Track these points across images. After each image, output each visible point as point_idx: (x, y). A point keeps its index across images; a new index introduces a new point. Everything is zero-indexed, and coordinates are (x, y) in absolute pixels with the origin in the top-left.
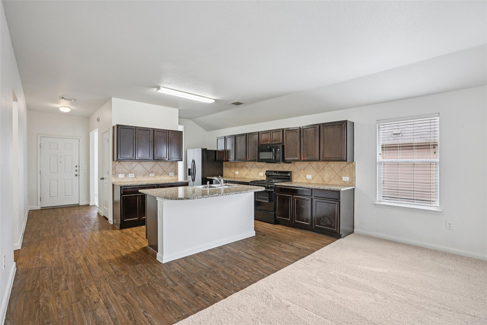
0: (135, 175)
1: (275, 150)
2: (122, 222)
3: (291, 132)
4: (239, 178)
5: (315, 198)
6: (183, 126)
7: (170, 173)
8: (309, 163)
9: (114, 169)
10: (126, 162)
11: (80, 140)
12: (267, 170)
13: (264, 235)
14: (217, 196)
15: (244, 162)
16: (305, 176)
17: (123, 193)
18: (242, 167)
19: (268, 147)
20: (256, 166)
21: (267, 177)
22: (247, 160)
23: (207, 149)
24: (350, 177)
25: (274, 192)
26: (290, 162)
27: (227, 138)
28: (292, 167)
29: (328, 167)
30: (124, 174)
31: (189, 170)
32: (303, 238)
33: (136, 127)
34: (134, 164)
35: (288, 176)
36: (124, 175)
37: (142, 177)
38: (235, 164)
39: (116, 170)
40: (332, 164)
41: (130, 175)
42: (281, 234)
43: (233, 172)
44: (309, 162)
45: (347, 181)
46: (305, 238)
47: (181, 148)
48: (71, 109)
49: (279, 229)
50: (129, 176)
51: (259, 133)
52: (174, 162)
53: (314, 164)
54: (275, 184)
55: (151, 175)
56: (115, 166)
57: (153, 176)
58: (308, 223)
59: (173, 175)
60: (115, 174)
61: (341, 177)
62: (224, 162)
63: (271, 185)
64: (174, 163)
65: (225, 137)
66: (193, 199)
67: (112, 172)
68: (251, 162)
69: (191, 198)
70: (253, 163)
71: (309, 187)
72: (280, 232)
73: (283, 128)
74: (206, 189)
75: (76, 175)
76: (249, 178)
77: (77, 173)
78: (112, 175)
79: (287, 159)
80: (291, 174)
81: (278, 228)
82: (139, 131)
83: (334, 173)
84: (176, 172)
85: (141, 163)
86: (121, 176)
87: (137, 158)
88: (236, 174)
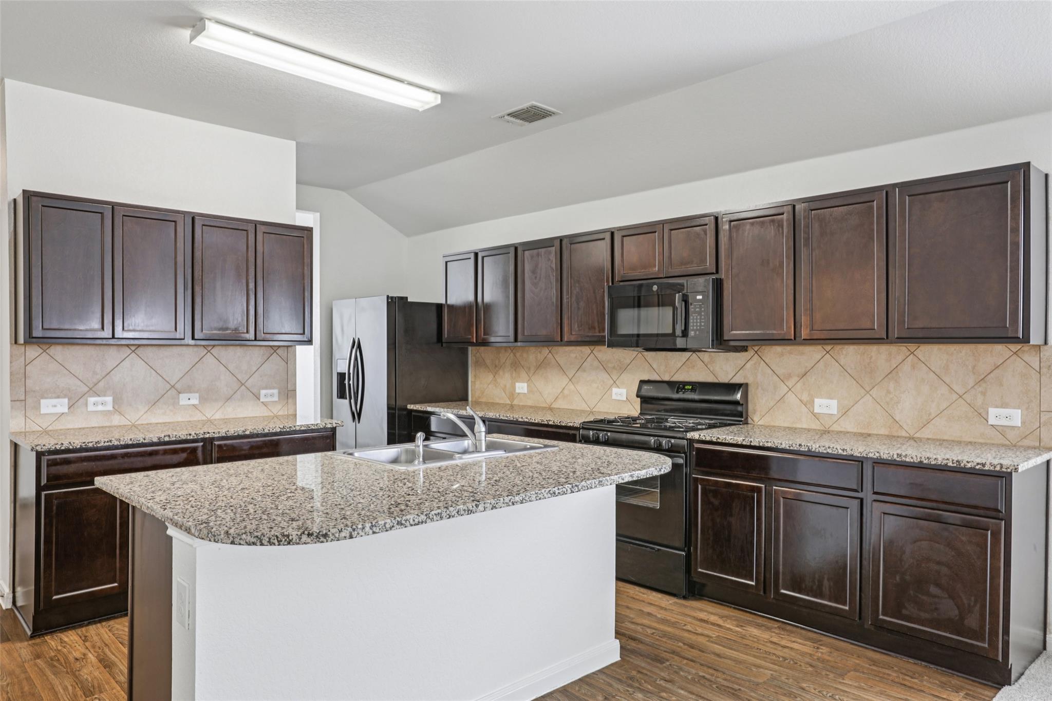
0: (114, 401)
1: (684, 300)
2: (42, 604)
3: (752, 224)
4: (531, 407)
5: (875, 501)
6: (318, 214)
7: (263, 392)
8: (828, 352)
9: (19, 378)
12: (642, 379)
13: (659, 660)
14: (470, 512)
15: (548, 346)
16: (809, 404)
17: (47, 481)
18: (541, 366)
19: (655, 288)
20: (596, 363)
21: (645, 405)
22: (566, 339)
23: (407, 298)
24: (1027, 409)
25: (686, 466)
26: (744, 346)
27: (483, 258)
28: (748, 365)
29: (913, 367)
30: (65, 396)
31: (341, 376)
32: (831, 676)
33: (114, 206)
34: (112, 356)
35: (737, 403)
36: (65, 401)
37: (145, 408)
38: (515, 355)
39: (29, 383)
40: (935, 354)
41: (92, 400)
42: (729, 652)
43: (505, 386)
44: (828, 348)
45: (1013, 427)
46: (842, 676)
47: (307, 294)
49: (713, 624)
50: (91, 408)
51: (612, 234)
52: (279, 347)
53: (850, 354)
54: (690, 435)
55: (184, 400)
56: (25, 365)
57: (194, 406)
58: (845, 604)
59: (276, 399)
60: (23, 398)
61: (981, 411)
62: (470, 348)
63: (673, 441)
64: (280, 351)
65: (476, 255)
66: (351, 537)
67: (7, 392)
68: (579, 348)
69: (340, 531)
70: (586, 350)
71: (850, 452)
72: (719, 641)
73: (718, 213)
74: (411, 468)
76: (570, 407)
78: (10, 401)
79: (733, 333)
80: (745, 395)
81: (702, 615)
83: (944, 390)
84: (290, 387)
85: (140, 351)
86: (53, 407)
87: (119, 333)
88: (518, 391)
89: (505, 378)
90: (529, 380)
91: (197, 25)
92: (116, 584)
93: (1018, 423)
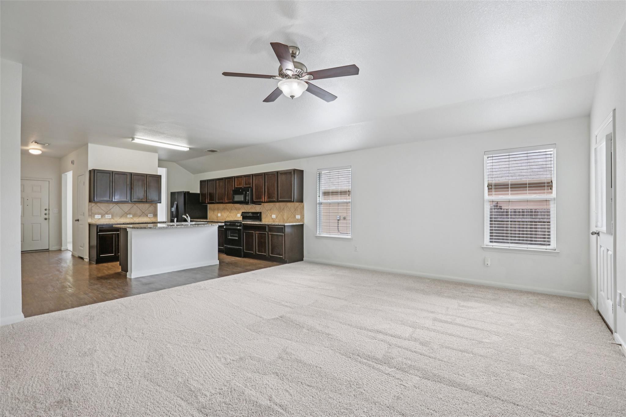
0: (112, 216)
1: (245, 193)
2: (99, 257)
3: (258, 177)
6: (167, 169)
7: (149, 215)
9: (90, 210)
10: (103, 203)
11: (50, 183)
12: (243, 211)
16: (271, 216)
17: (99, 231)
19: (240, 190)
20: (234, 208)
21: (243, 218)
22: (226, 202)
23: (189, 192)
24: (301, 215)
25: (242, 229)
26: (258, 203)
28: (261, 208)
30: (100, 214)
31: (172, 212)
33: (113, 172)
34: (111, 206)
35: (259, 216)
36: (100, 216)
37: (119, 218)
38: (218, 206)
39: (92, 211)
41: (106, 215)
43: (216, 214)
48: (42, 152)
50: (106, 217)
51: (234, 177)
52: (153, 203)
53: (277, 205)
54: (243, 222)
55: (128, 216)
56: (92, 207)
57: (131, 218)
58: (265, 254)
59: (152, 216)
60: (91, 215)
61: (295, 216)
62: (208, 205)
64: (153, 205)
65: (208, 181)
67: (88, 213)
75: (46, 219)
77: (47, 217)
78: (88, 216)
79: (255, 200)
80: (261, 215)
82: (116, 175)
83: (290, 212)
84: (156, 214)
85: (118, 204)
86: (98, 217)
87: (113, 200)
88: (218, 216)
89: (216, 212)
90: (221, 213)
91: (133, 139)
92: (113, 254)
93: (300, 218)
